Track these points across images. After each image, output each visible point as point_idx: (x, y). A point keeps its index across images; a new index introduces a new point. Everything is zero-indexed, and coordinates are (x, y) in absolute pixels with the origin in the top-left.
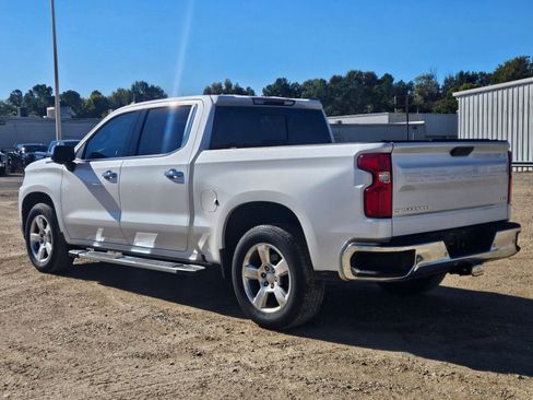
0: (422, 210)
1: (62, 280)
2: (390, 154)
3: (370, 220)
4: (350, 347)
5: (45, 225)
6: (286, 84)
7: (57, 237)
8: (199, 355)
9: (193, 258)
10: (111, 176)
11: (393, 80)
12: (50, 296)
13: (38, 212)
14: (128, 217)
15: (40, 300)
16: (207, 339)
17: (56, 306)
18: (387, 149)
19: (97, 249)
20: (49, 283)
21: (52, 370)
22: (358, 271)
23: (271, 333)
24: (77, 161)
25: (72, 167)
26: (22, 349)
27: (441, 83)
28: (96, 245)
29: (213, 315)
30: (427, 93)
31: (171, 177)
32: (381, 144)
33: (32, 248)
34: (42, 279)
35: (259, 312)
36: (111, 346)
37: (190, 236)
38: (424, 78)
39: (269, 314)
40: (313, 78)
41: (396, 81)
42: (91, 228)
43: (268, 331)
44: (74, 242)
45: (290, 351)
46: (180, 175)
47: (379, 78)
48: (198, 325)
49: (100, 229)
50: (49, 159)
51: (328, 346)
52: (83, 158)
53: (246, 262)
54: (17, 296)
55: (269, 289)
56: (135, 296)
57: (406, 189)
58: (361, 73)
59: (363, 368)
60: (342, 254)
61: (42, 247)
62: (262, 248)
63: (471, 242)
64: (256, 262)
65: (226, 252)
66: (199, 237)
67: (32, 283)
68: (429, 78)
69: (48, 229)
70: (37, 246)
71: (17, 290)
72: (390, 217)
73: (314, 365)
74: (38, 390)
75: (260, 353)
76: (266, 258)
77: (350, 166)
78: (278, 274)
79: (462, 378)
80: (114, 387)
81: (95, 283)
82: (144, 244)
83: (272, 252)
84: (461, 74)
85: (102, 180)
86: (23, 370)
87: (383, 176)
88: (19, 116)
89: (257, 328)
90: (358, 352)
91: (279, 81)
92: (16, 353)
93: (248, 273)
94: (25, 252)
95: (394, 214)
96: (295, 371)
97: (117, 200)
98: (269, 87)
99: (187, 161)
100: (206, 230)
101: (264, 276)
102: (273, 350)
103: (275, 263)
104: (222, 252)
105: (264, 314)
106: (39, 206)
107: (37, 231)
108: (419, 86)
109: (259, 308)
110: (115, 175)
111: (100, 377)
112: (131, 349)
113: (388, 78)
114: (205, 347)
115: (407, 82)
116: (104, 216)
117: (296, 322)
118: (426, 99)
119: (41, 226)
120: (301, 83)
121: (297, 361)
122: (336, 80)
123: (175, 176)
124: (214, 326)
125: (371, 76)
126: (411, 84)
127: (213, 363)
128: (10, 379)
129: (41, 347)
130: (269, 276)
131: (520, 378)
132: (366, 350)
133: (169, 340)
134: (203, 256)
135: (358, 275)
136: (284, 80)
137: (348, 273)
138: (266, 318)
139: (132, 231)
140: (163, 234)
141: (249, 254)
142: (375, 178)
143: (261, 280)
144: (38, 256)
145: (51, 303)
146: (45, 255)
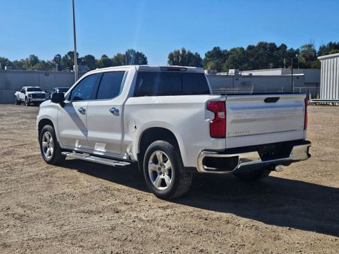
0: (245, 134)
1: (58, 168)
2: (224, 102)
3: (213, 139)
4: (202, 210)
5: (50, 137)
6: (219, 51)
7: (56, 144)
8: (118, 212)
9: (125, 158)
10: (83, 111)
11: (286, 48)
12: (49, 178)
13: (46, 130)
14: (91, 134)
15: (42, 180)
16: (125, 203)
17: (50, 183)
18: (223, 99)
19: (77, 152)
20: (50, 170)
21: (36, 218)
22: (206, 167)
23: (162, 201)
24: (66, 102)
25: (63, 105)
26: (23, 207)
27: (317, 49)
28: (76, 149)
29: (134, 190)
30: (308, 56)
31: (112, 112)
32: (220, 96)
33: (44, 150)
34: (47, 168)
35: (157, 189)
36: (72, 206)
37: (123, 145)
38: (306, 46)
39: (162, 190)
40: (236, 47)
41: (288, 49)
42: (73, 140)
43: (160, 200)
44: (65, 147)
45: (168, 211)
46: (117, 111)
47: (278, 46)
48: (123, 196)
49: (77, 141)
50: (50, 101)
51: (191, 209)
52: (69, 100)
53: (150, 161)
54: (31, 177)
55: (162, 177)
56: (94, 178)
57: (234, 121)
58: (266, 44)
59: (204, 221)
60: (199, 157)
61: (48, 149)
62: (159, 154)
63: (278, 152)
64: (156, 161)
65: (140, 155)
66: (127, 146)
67: (41, 170)
68: (310, 46)
69: (51, 140)
70: (46, 149)
71: (32, 174)
72: (225, 137)
73: (178, 219)
74: (25, 229)
75: (151, 212)
76: (160, 159)
77: (203, 108)
78: (166, 168)
79: (257, 228)
80: (65, 228)
81: (75, 171)
82: (100, 150)
83: (164, 156)
84: (331, 43)
85: (78, 112)
86: (20, 217)
87: (221, 114)
88: (57, 70)
89: (156, 198)
90: (205, 212)
91: (215, 48)
92: (20, 209)
93: (151, 167)
94: (40, 153)
95: (227, 135)
96: (166, 222)
97: (85, 124)
98: (209, 52)
99: (121, 103)
100: (130, 142)
101: (160, 169)
102: (159, 210)
103: (165, 162)
104: (138, 155)
105: (159, 190)
106: (47, 126)
107: (46, 141)
108: (304, 51)
109: (157, 187)
110: (84, 110)
111: (60, 223)
112: (82, 208)
113: (284, 46)
114: (123, 208)
115: (295, 49)
116: (79, 133)
117: (175, 195)
118: (307, 60)
119: (48, 137)
120: (229, 50)
121: (170, 217)
122: (250, 48)
123: (115, 111)
124: (132, 196)
125: (273, 46)
126: (298, 50)
127: (123, 217)
128: (12, 222)
129: (34, 205)
130: (162, 169)
131: (289, 229)
132: (211, 212)
133: (104, 204)
134: (130, 157)
135: (206, 170)
136: (218, 48)
137: (202, 169)
138: (160, 192)
139: (93, 142)
140: (109, 144)
141: (152, 157)
142: (216, 115)
143: (158, 171)
144: (46, 155)
145: (48, 181)
146: (50, 155)
